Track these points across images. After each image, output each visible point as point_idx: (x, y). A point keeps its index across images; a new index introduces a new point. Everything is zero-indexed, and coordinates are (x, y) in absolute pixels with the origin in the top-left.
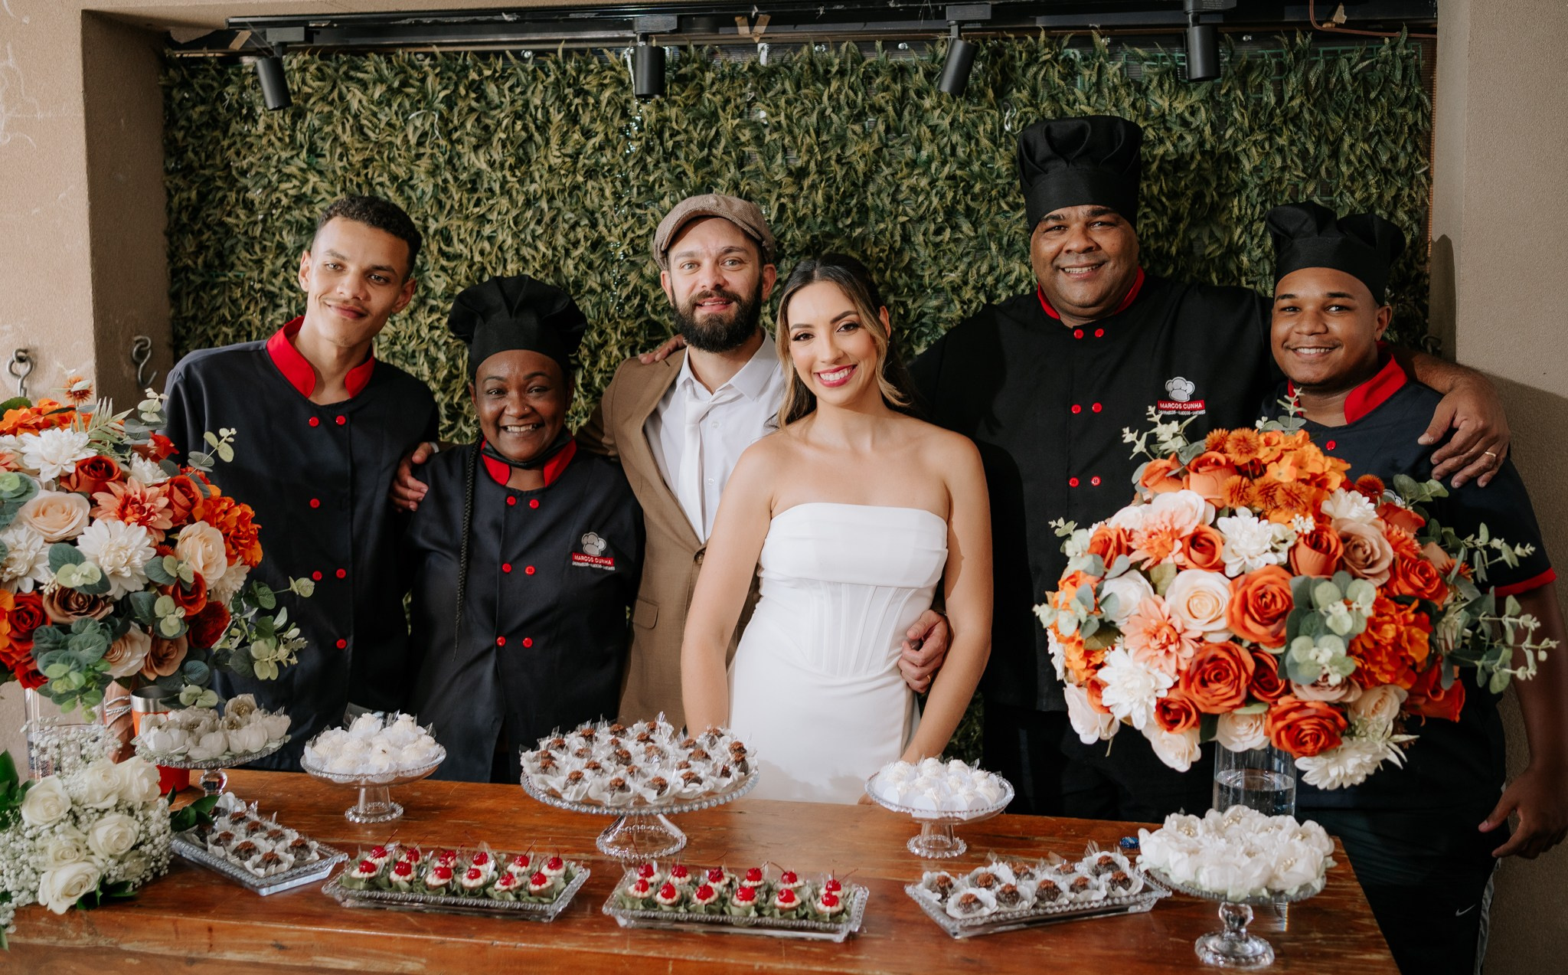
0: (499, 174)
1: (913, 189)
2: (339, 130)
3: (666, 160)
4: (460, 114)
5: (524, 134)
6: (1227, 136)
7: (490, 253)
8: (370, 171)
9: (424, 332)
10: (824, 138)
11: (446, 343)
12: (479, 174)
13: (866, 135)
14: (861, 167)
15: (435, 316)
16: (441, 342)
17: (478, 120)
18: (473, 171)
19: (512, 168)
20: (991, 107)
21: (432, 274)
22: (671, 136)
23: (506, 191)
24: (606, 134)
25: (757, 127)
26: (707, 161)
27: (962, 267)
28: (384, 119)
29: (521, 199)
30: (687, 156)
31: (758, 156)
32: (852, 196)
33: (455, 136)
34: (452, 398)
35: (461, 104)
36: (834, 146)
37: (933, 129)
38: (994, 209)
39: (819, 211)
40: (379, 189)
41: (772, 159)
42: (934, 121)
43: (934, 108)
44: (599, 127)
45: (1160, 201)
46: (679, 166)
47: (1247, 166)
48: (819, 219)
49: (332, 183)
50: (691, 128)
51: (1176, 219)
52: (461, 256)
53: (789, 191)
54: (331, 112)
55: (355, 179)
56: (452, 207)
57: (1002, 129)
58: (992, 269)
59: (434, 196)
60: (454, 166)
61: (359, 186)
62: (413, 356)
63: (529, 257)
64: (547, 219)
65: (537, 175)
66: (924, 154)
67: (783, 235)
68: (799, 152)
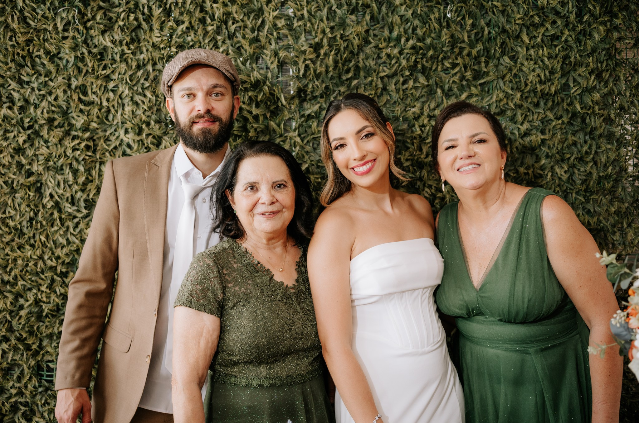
0: (120, 49)
1: (388, 56)
2: (10, 20)
3: (229, 39)
4: (92, 9)
5: (135, 23)
6: (585, 19)
7: (114, 100)
8: (31, 48)
9: (69, 152)
10: (332, 24)
11: (84, 159)
12: (105, 48)
13: (358, 23)
14: (356, 42)
15: (77, 142)
16: (81, 159)
17: (105, 14)
18: (102, 47)
19: (127, 44)
20: (438, 3)
21: (74, 115)
22: (233, 23)
23: (124, 58)
24: (190, 23)
25: (288, 18)
26: (256, 40)
27: (418, 105)
28: (41, 13)
29: (134, 64)
30: (244, 37)
31: (289, 37)
32: (350, 61)
33: (89, 24)
34: (88, 195)
35: (92, 3)
36: (338, 29)
37: (401, 17)
38: (439, 68)
39: (331, 69)
40: (37, 59)
41: (297, 38)
42: (402, 13)
43: (401, 5)
44: (186, 18)
45: (542, 61)
46: (239, 42)
47: (597, 37)
48: (330, 75)
49: (5, 56)
50: (246, 18)
51: (552, 72)
52: (93, 103)
53: (311, 57)
54: (4, 8)
55: (21, 52)
56: (87, 71)
57: (445, 16)
58: (437, 106)
59: (75, 64)
60: (88, 45)
61: (24, 57)
62: (62, 169)
63: (140, 102)
64: (151, 77)
65: (144, 49)
66: (395, 34)
67: (307, 85)
68: (316, 32)
